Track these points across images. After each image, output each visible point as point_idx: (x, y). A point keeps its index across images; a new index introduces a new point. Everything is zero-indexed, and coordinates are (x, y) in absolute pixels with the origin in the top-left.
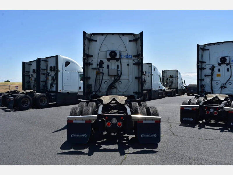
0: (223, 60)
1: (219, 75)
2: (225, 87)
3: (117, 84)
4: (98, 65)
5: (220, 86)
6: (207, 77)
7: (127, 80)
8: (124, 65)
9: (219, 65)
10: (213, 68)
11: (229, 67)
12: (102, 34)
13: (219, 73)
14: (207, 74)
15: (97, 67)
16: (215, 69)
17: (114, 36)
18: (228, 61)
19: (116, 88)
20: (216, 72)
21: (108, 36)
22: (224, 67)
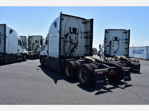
0: (116, 38)
1: (113, 46)
2: (116, 52)
3: (75, 49)
4: (64, 36)
5: (113, 51)
6: (107, 47)
7: (80, 47)
8: (79, 37)
9: (114, 41)
10: (111, 42)
11: (118, 42)
12: (67, 16)
13: (113, 45)
14: (107, 45)
15: (64, 37)
16: (112, 43)
17: (74, 18)
18: (118, 39)
19: (74, 51)
20: (112, 44)
21: (70, 17)
22: (116, 42)
